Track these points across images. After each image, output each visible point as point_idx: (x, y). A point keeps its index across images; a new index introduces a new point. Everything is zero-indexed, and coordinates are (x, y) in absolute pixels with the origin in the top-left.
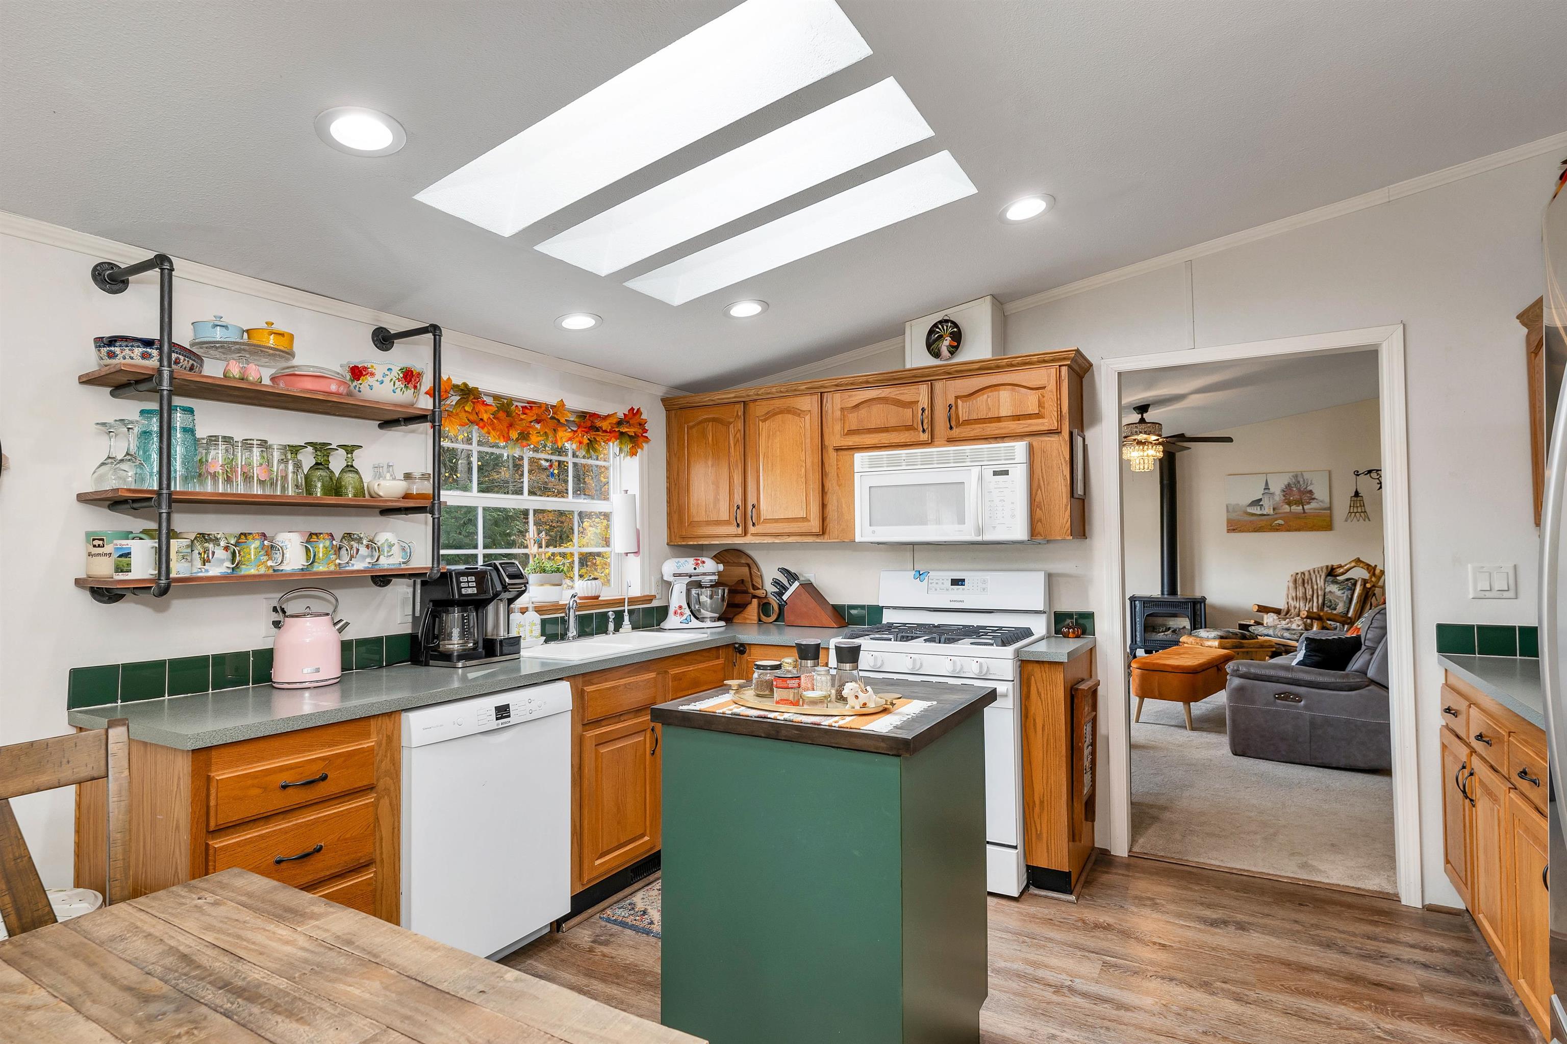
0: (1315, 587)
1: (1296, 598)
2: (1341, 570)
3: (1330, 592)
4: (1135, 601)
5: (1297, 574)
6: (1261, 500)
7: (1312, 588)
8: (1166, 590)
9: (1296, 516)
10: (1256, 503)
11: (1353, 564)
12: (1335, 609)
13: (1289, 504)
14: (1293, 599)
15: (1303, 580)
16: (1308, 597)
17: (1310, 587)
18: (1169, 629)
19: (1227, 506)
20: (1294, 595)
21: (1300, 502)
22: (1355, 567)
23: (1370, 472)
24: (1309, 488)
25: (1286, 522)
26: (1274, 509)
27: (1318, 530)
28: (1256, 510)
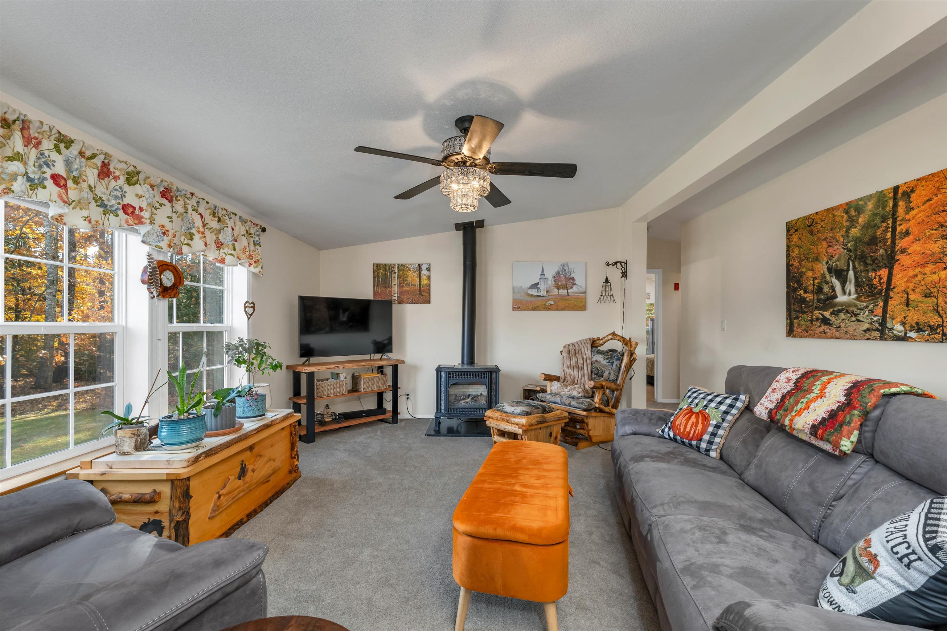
0: (585, 357)
1: (570, 367)
2: (601, 342)
3: (596, 361)
4: (441, 372)
5: (569, 345)
6: (538, 284)
7: (582, 357)
8: (465, 360)
9: (563, 298)
10: (535, 286)
11: (611, 337)
12: (602, 376)
13: (558, 288)
14: (568, 367)
15: (575, 351)
16: (580, 366)
17: (580, 356)
18: (469, 396)
19: (513, 288)
20: (568, 364)
21: (566, 287)
22: (612, 339)
23: (616, 263)
24: (572, 275)
25: (555, 303)
26: (547, 292)
27: (577, 310)
28: (534, 292)
